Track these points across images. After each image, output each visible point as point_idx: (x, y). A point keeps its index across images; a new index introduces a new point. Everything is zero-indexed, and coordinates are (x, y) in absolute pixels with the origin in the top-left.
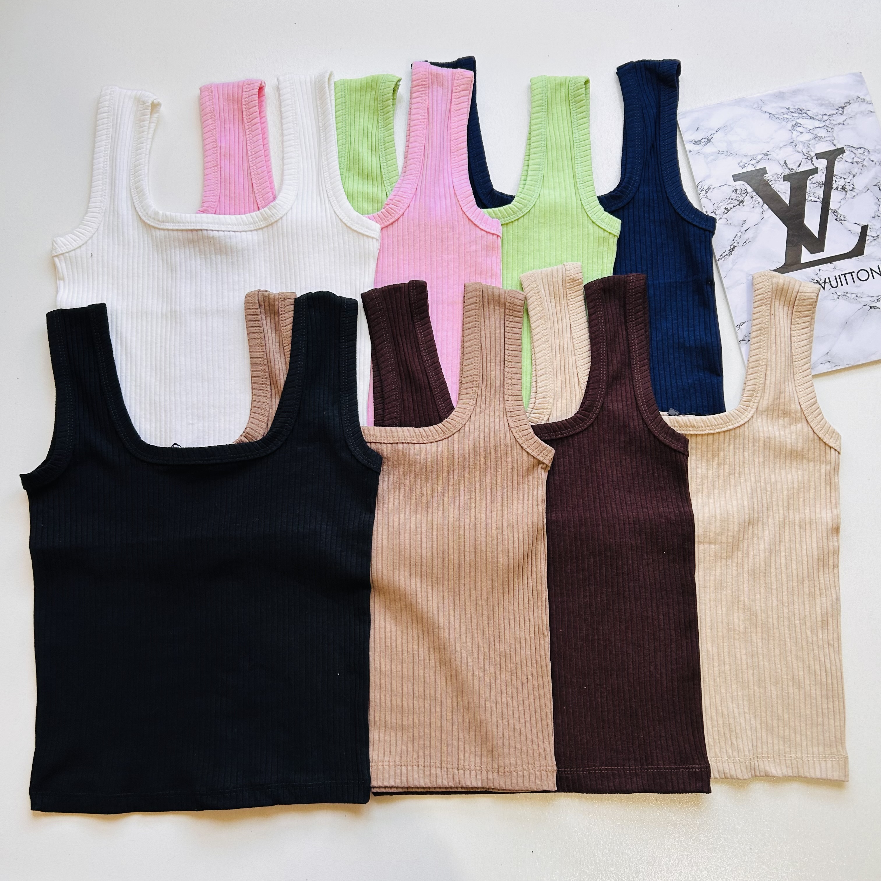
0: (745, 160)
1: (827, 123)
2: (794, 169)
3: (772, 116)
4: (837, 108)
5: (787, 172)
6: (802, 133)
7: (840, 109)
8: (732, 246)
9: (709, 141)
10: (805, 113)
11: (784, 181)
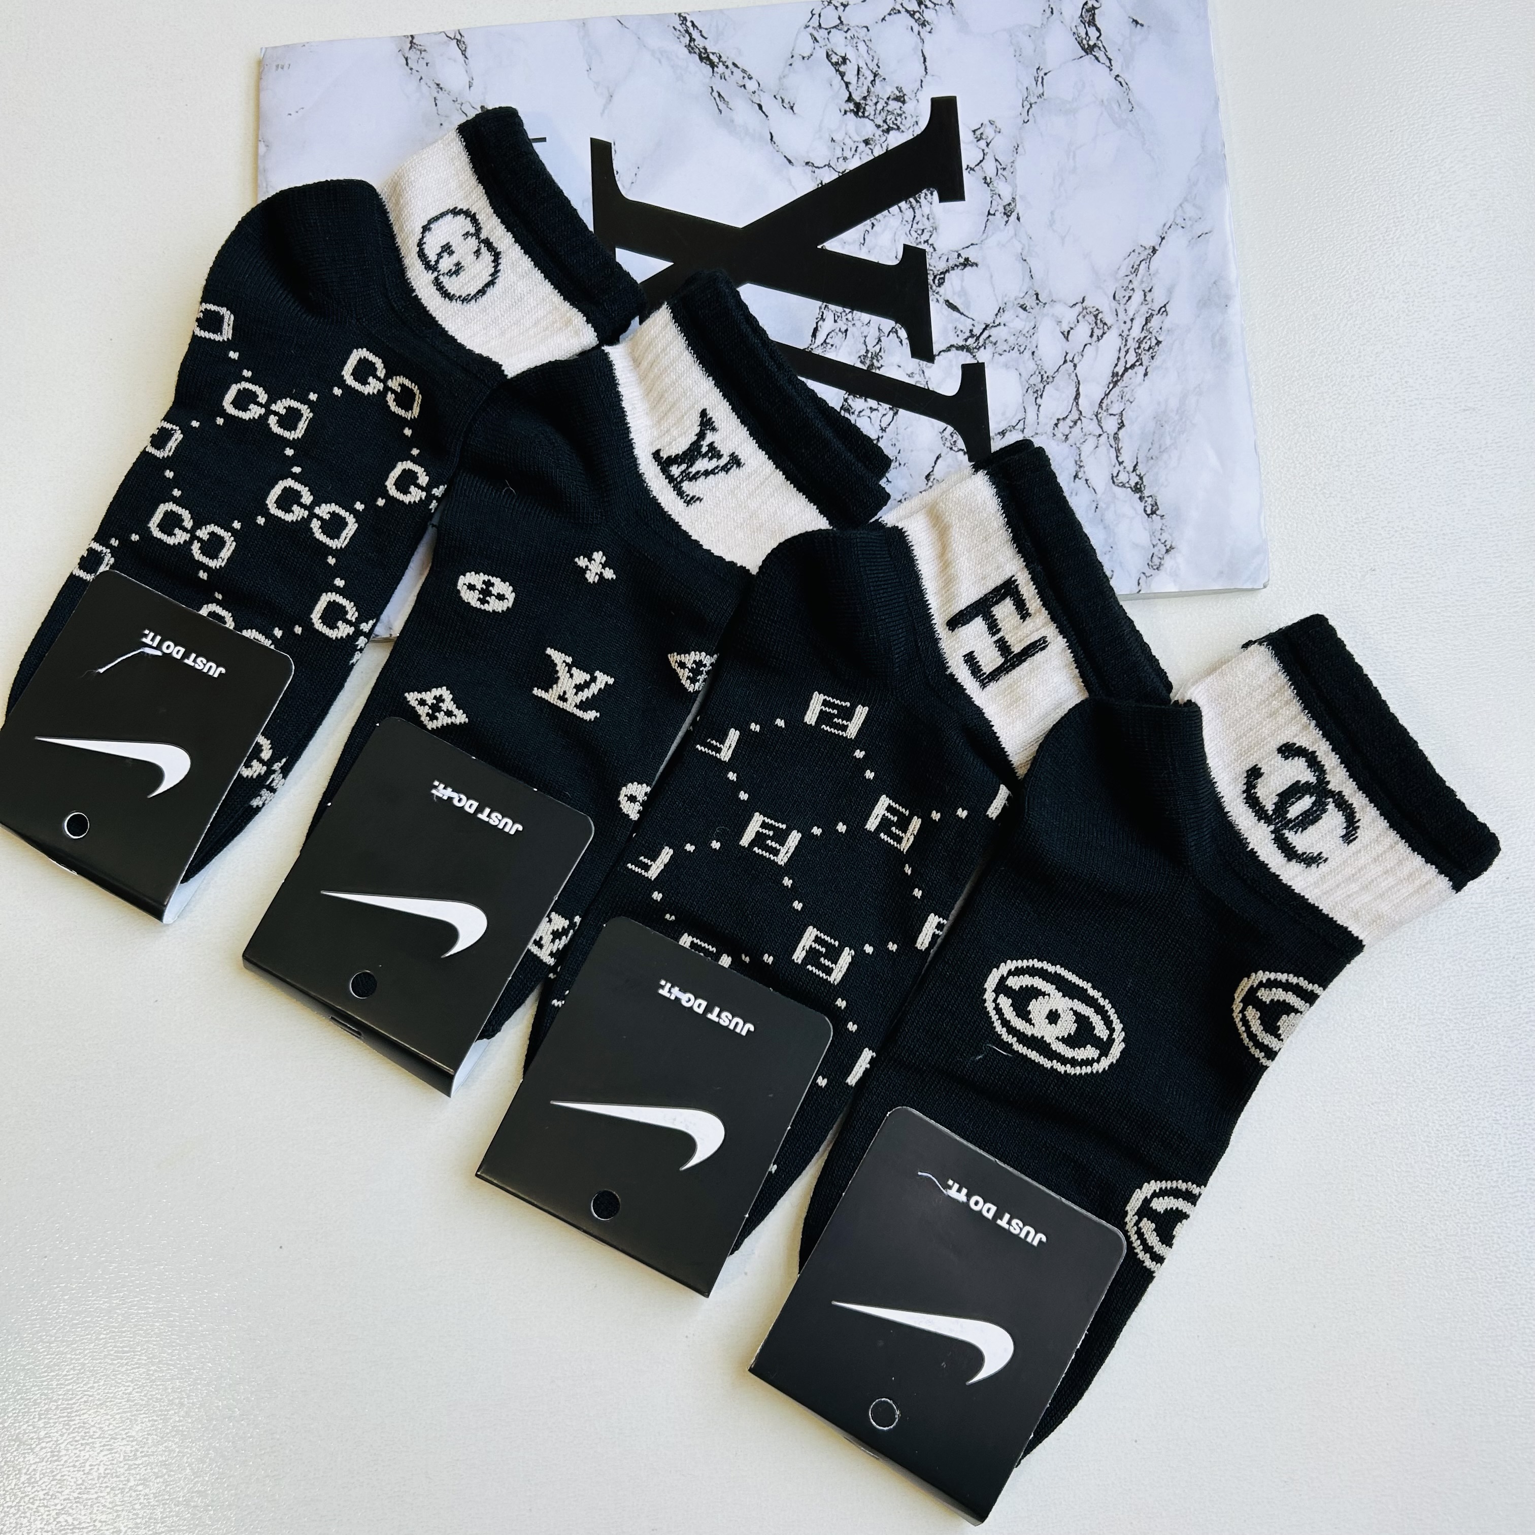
0: (1001, 146)
1: (1091, 426)
2: (940, 285)
3: (1146, 253)
4: (1141, 469)
5: (935, 264)
6: (1066, 335)
7: (1134, 479)
8: (715, 59)
9: (1089, 50)
10: (1139, 361)
11: (904, 245)
